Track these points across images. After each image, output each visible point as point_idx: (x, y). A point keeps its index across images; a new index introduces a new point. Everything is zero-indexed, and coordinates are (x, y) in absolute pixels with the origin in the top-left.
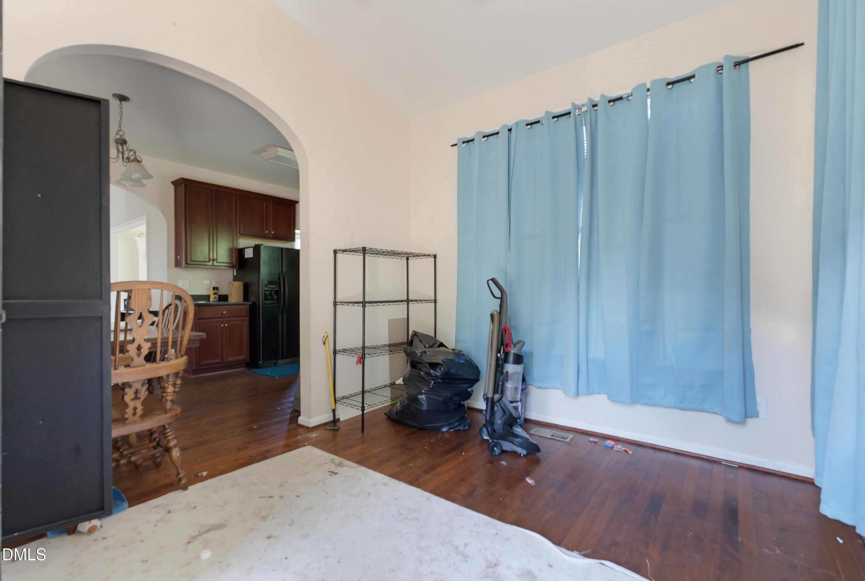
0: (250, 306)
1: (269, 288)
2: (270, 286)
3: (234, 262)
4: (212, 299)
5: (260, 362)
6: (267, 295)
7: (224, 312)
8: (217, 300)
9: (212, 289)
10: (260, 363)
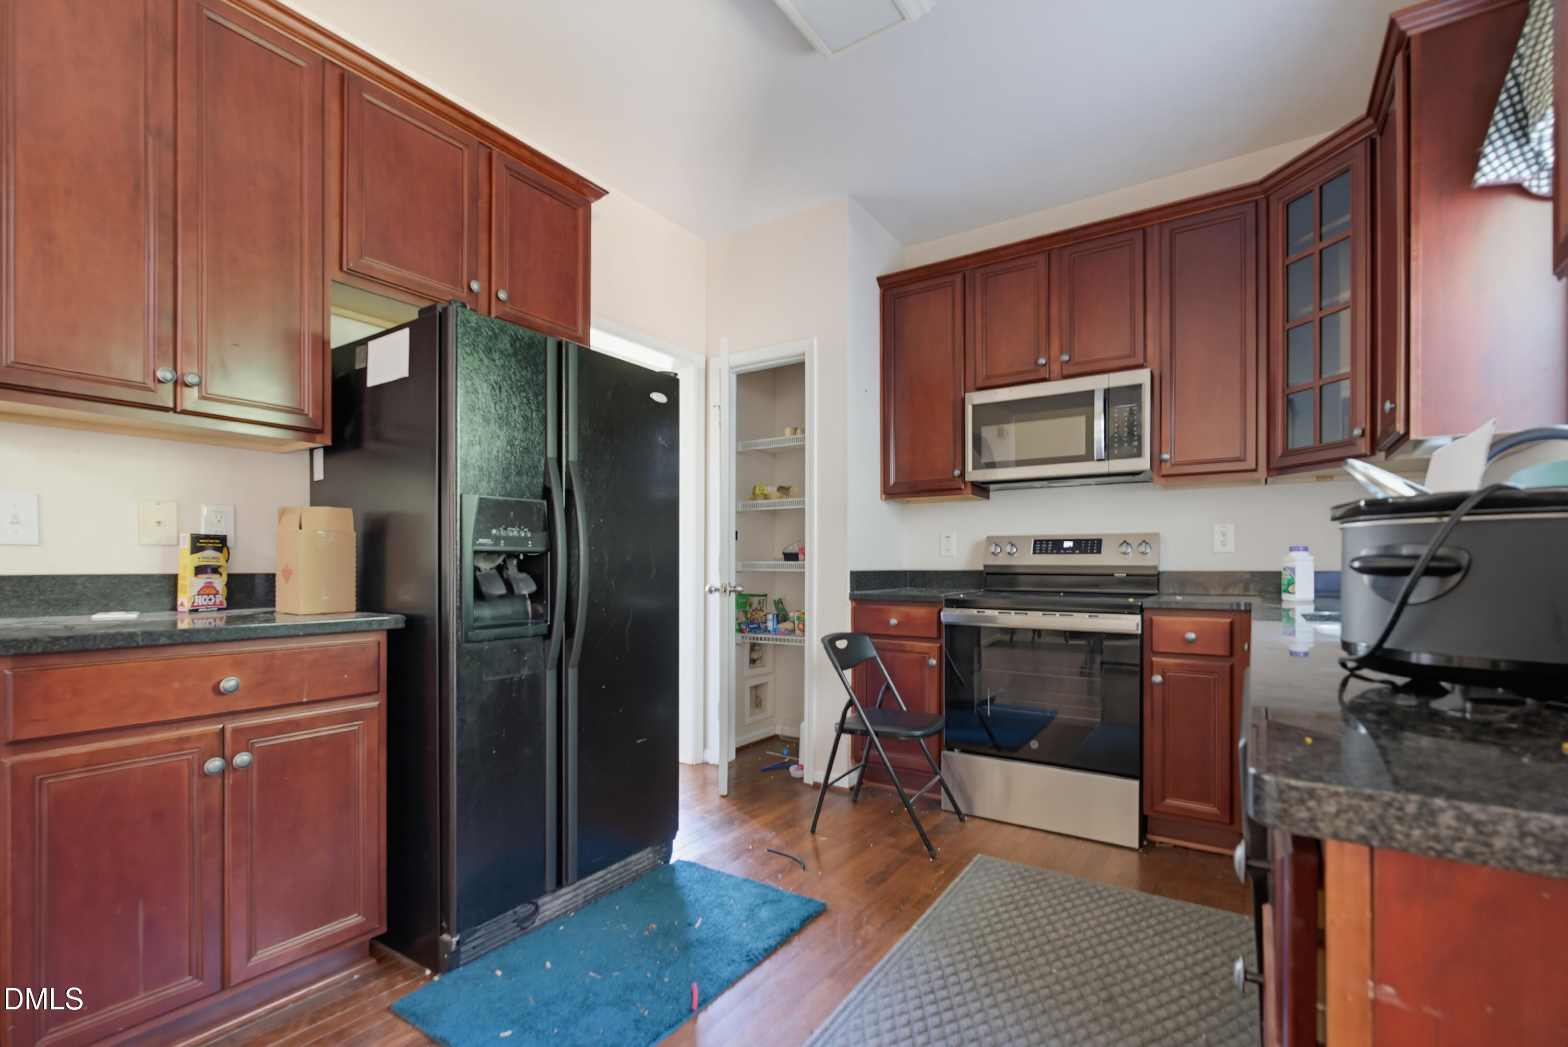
0: (392, 635)
1: (497, 539)
2: (503, 533)
3: (309, 409)
4: (185, 599)
5: (445, 937)
6: (487, 576)
7: (229, 683)
8: (221, 598)
9: (186, 545)
10: (447, 945)
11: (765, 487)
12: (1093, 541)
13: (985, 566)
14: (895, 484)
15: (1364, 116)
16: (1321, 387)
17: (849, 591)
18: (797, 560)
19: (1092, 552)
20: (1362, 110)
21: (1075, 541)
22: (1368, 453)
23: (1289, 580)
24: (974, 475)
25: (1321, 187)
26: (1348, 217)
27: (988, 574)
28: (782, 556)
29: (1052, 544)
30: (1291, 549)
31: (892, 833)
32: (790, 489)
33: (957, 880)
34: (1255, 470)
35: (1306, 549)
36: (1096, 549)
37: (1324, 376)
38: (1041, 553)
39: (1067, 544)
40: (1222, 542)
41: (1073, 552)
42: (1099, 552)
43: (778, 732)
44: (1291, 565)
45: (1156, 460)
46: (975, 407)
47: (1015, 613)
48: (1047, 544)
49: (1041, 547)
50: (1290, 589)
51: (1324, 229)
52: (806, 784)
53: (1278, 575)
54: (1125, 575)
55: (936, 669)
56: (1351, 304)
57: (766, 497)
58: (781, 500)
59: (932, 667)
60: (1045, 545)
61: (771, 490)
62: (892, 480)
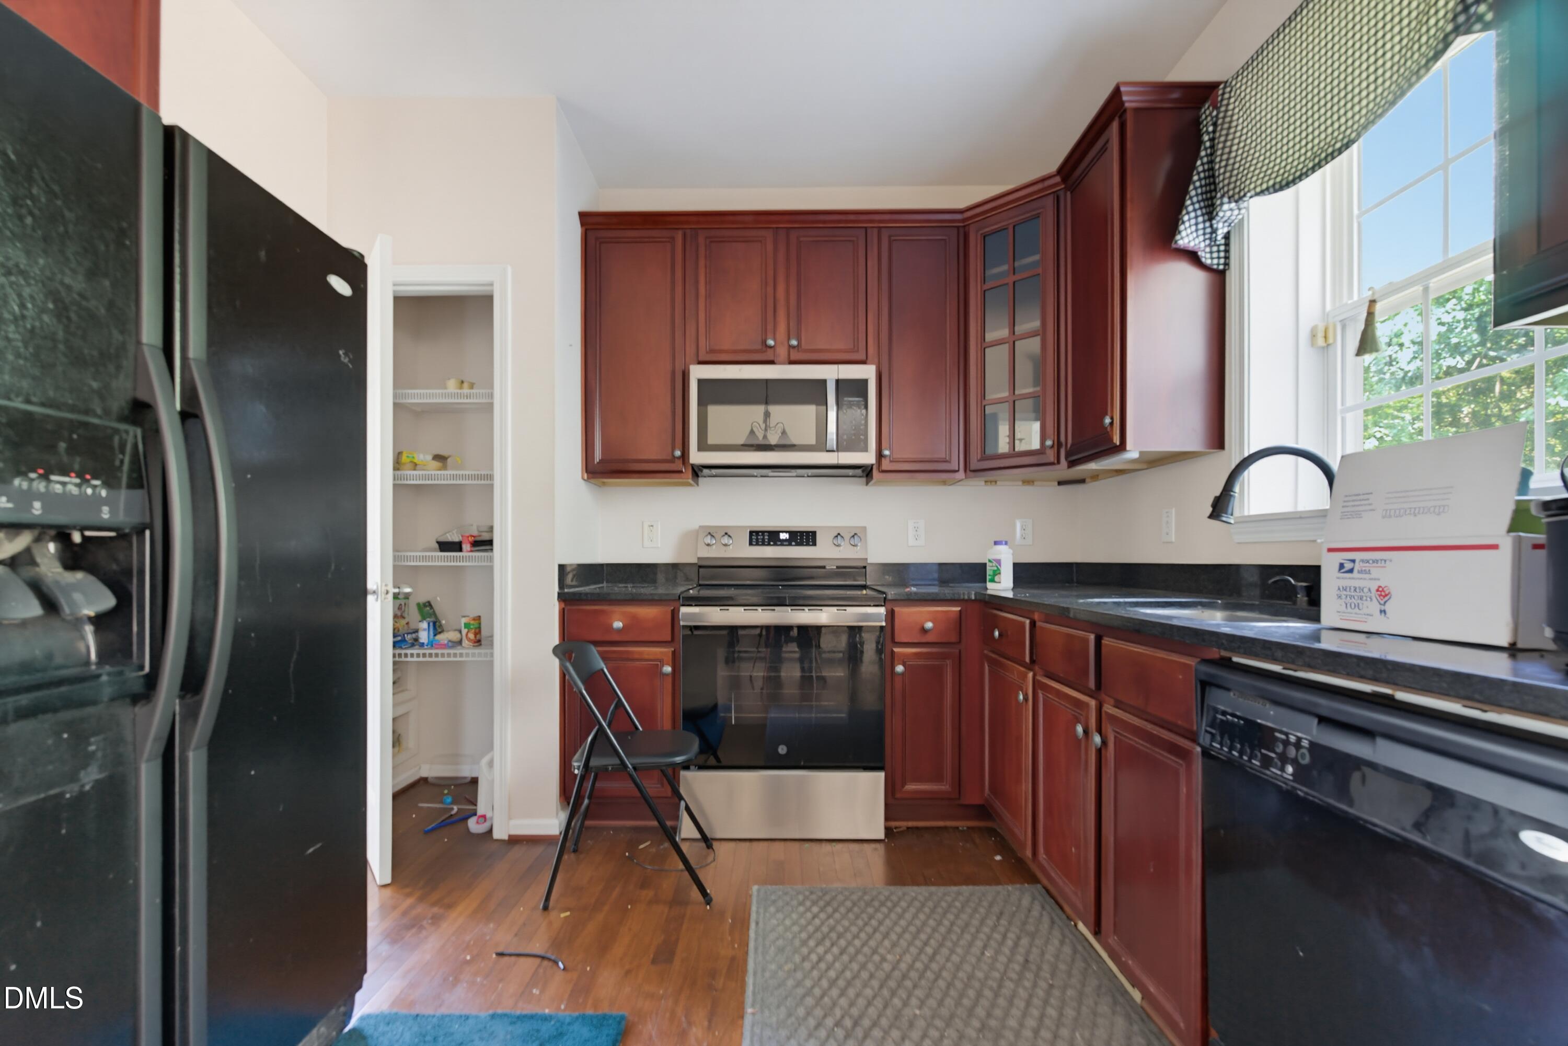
11: (415, 455)
12: (808, 533)
13: (699, 558)
14: (601, 461)
15: (1055, 173)
16: (1014, 402)
17: (556, 589)
18: (460, 550)
19: (808, 545)
20: (1053, 165)
21: (790, 533)
22: (1056, 462)
23: (994, 571)
24: (697, 457)
25: (1014, 227)
26: (1037, 257)
27: (700, 567)
28: (437, 546)
29: (768, 536)
30: (996, 543)
31: (644, 884)
32: (449, 460)
33: (753, 926)
34: (958, 471)
35: (1006, 543)
36: (812, 541)
37: (1017, 392)
38: (757, 544)
39: (784, 536)
40: (915, 536)
41: (790, 545)
42: (814, 544)
43: (427, 771)
44: (997, 557)
45: (878, 455)
46: (701, 382)
47: (762, 610)
48: (763, 535)
49: (757, 539)
50: (996, 579)
51: (1017, 264)
52: (497, 840)
53: (984, 566)
54: (835, 567)
55: (671, 675)
56: (1041, 333)
57: (415, 466)
58: (439, 472)
59: (667, 675)
60: (762, 537)
61: (424, 458)
62: (598, 456)
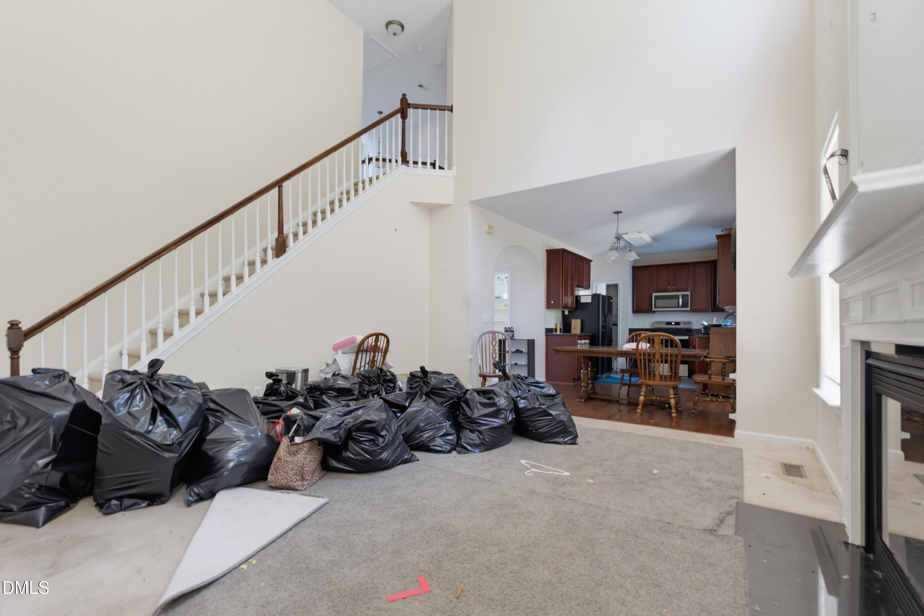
4: (558, 331)
12: (678, 323)
24: (654, 309)
34: (709, 311)
39: (673, 323)
45: (691, 308)
46: (655, 296)
48: (669, 323)
54: (686, 329)
62: (634, 310)
